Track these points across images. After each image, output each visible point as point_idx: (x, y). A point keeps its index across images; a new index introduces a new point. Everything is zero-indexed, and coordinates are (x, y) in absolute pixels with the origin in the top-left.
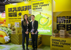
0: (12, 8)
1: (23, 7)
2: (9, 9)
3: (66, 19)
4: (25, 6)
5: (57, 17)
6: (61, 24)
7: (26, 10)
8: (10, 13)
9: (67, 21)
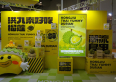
0: (15, 18)
1: (37, 18)
2: (9, 18)
3: (99, 39)
4: (40, 18)
5: (90, 36)
6: (94, 43)
7: (41, 23)
8: (10, 24)
9: (100, 40)
